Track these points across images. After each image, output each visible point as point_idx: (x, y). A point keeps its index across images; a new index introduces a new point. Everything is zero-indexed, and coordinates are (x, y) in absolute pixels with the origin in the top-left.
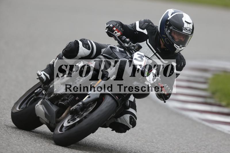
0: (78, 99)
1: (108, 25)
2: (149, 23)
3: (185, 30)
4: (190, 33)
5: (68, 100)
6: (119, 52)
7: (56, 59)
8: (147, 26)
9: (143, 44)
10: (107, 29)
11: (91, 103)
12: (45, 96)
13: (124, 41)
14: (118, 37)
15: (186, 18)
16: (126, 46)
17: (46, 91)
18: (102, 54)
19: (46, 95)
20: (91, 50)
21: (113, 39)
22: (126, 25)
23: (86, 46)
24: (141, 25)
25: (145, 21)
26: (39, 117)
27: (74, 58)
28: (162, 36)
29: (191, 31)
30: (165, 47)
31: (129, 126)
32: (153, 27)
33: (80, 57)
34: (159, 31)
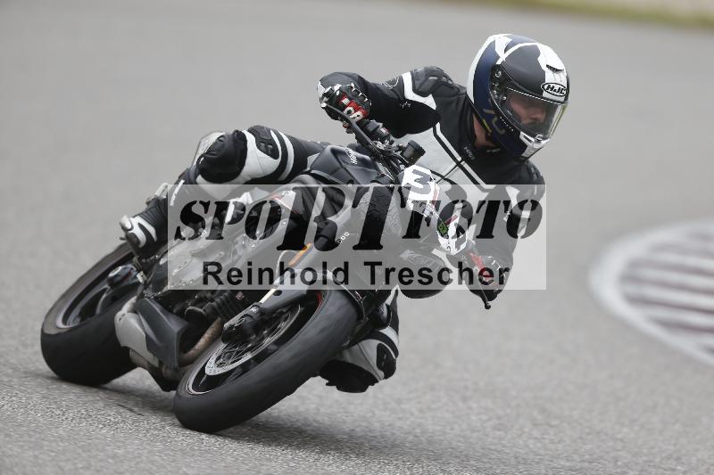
0: (244, 299)
1: (328, 89)
2: (440, 77)
3: (549, 90)
5: (212, 300)
6: (358, 165)
7: (177, 183)
8: (433, 86)
10: (325, 99)
11: (284, 311)
12: (145, 289)
15: (548, 57)
16: (378, 149)
17: (145, 273)
18: (308, 169)
19: (146, 285)
20: (279, 160)
22: (375, 84)
24: (417, 82)
25: (430, 72)
26: (127, 349)
27: (233, 181)
28: (483, 112)
29: (565, 92)
31: (374, 374)
32: (452, 87)
33: (249, 179)
34: (473, 100)
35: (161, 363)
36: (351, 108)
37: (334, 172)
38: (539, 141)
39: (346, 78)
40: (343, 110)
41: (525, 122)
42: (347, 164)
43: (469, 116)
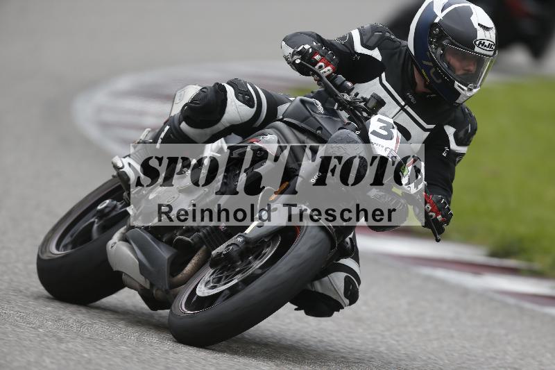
2: (383, 33)
3: (480, 46)
4: (490, 53)
6: (325, 114)
8: (379, 40)
11: (266, 240)
13: (342, 88)
15: (479, 17)
16: (345, 100)
20: (255, 109)
23: (244, 97)
24: (364, 37)
25: (374, 29)
26: (119, 273)
27: (213, 128)
28: (422, 63)
29: (494, 48)
30: (426, 90)
31: (341, 302)
32: (394, 41)
33: (228, 125)
34: (413, 53)
35: (152, 285)
37: (304, 120)
38: (470, 90)
42: (316, 113)
43: (410, 67)
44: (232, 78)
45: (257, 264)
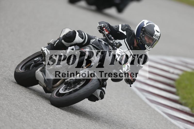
1: (100, 25)
2: (128, 27)
4: (158, 39)
6: (104, 45)
9: (122, 42)
10: (99, 27)
13: (110, 39)
14: (107, 35)
15: (156, 28)
16: (111, 42)
20: (84, 40)
21: (102, 34)
23: (81, 36)
24: (122, 27)
25: (126, 26)
26: (38, 81)
28: (137, 38)
29: (159, 38)
30: (137, 46)
31: (98, 98)
32: (131, 30)
33: (75, 43)
34: (135, 34)
35: (47, 86)
36: (105, 31)
37: (98, 46)
38: (149, 48)
39: (105, 23)
40: (103, 31)
41: (147, 43)
42: (102, 44)
43: (134, 38)
44: (78, 30)
45: (78, 86)
